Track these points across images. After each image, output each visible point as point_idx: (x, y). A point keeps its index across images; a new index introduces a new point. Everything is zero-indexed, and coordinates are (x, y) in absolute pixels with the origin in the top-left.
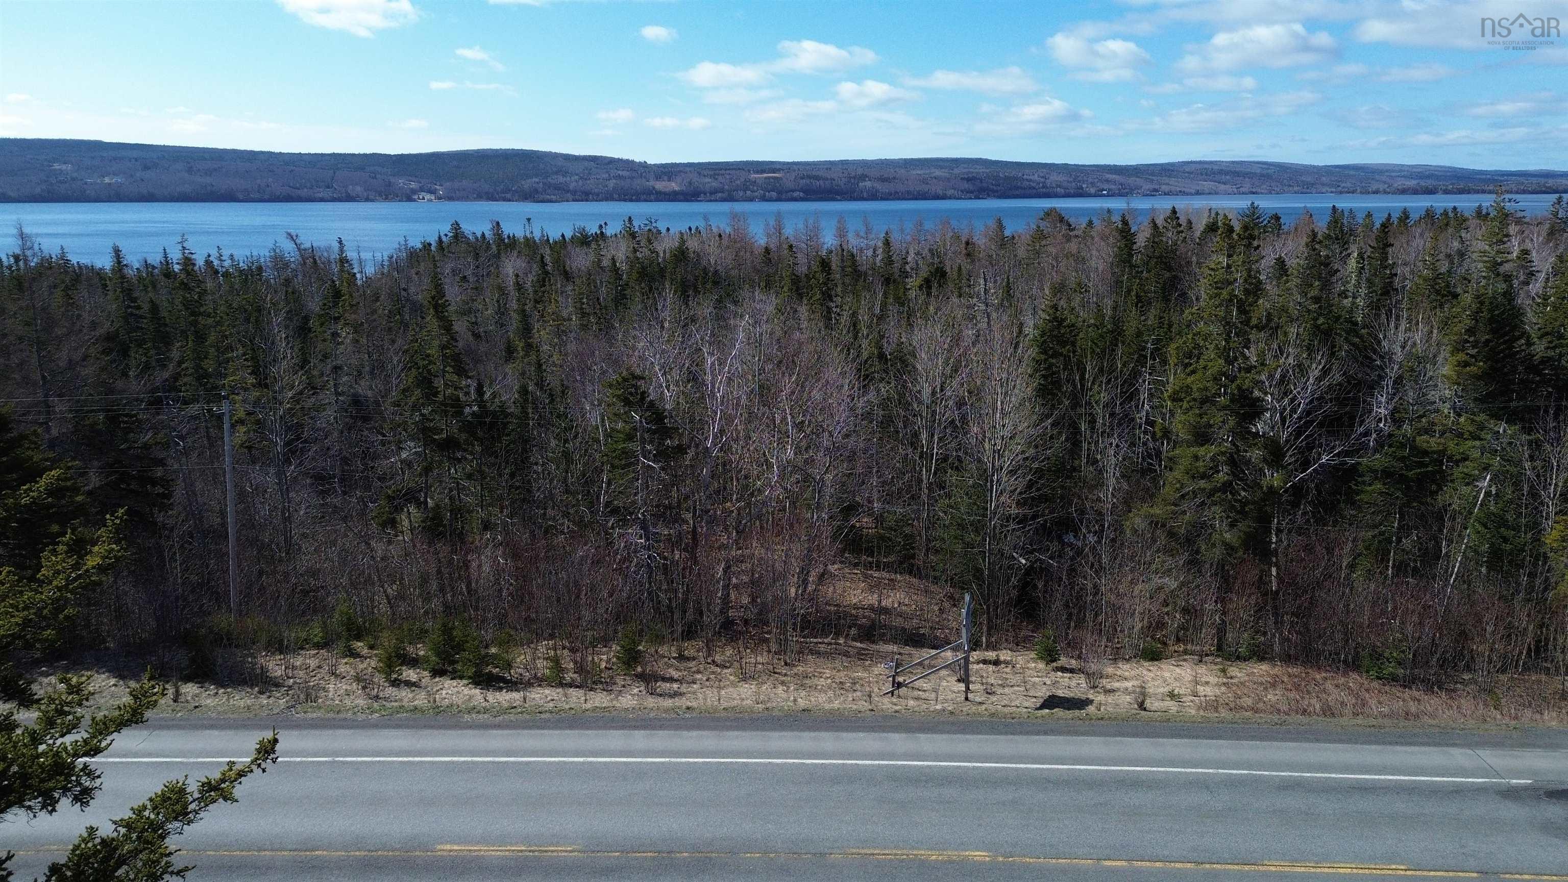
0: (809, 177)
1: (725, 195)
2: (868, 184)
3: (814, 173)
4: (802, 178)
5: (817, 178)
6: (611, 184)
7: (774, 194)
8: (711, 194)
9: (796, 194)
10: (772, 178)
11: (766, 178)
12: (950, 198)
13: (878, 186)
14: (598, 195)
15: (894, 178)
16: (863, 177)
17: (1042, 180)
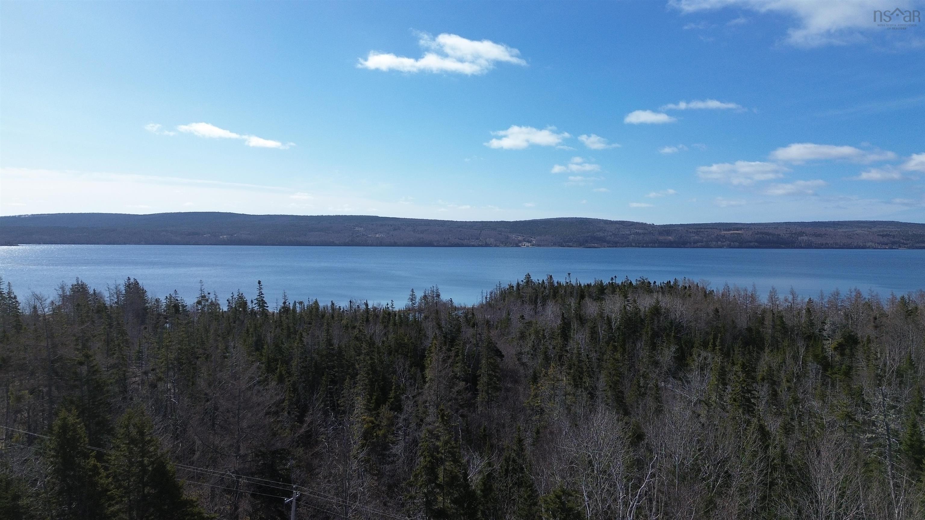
0: (761, 233)
1: (703, 244)
2: (805, 238)
3: (765, 231)
4: (757, 234)
5: (767, 234)
6: (631, 237)
7: (737, 244)
8: (695, 243)
9: (752, 244)
10: (736, 233)
11: (732, 234)
12: (869, 248)
13: (813, 239)
14: (623, 243)
15: (825, 234)
16: (801, 234)
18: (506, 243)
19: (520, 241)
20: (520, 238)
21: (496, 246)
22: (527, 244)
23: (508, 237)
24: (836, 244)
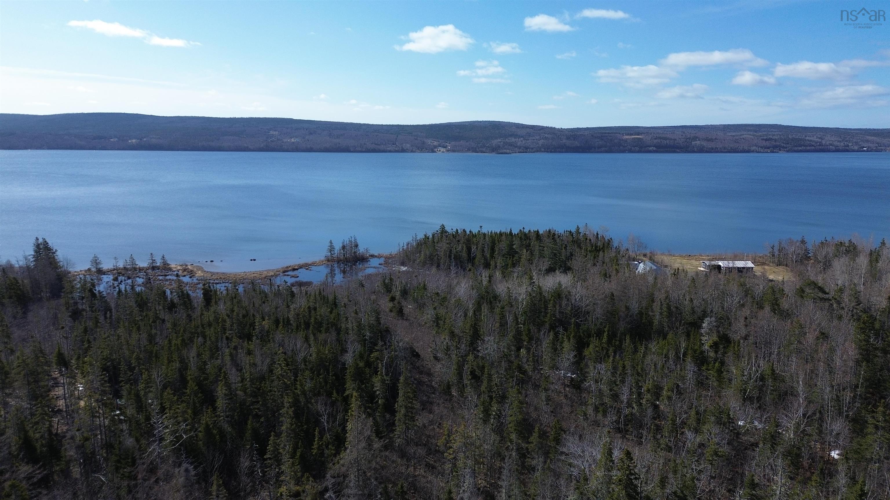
0: (660, 138)
1: (606, 149)
2: (698, 142)
3: (663, 136)
4: (655, 139)
5: (665, 139)
6: (541, 142)
7: (637, 149)
8: (599, 148)
9: (651, 149)
10: (637, 138)
11: (633, 138)
12: (753, 152)
13: (704, 143)
14: (532, 149)
15: (716, 139)
16: (695, 138)
17: (820, 140)
18: (423, 148)
19: (435, 147)
20: (436, 143)
21: (412, 151)
22: (442, 149)
23: (424, 143)
24: (725, 148)
